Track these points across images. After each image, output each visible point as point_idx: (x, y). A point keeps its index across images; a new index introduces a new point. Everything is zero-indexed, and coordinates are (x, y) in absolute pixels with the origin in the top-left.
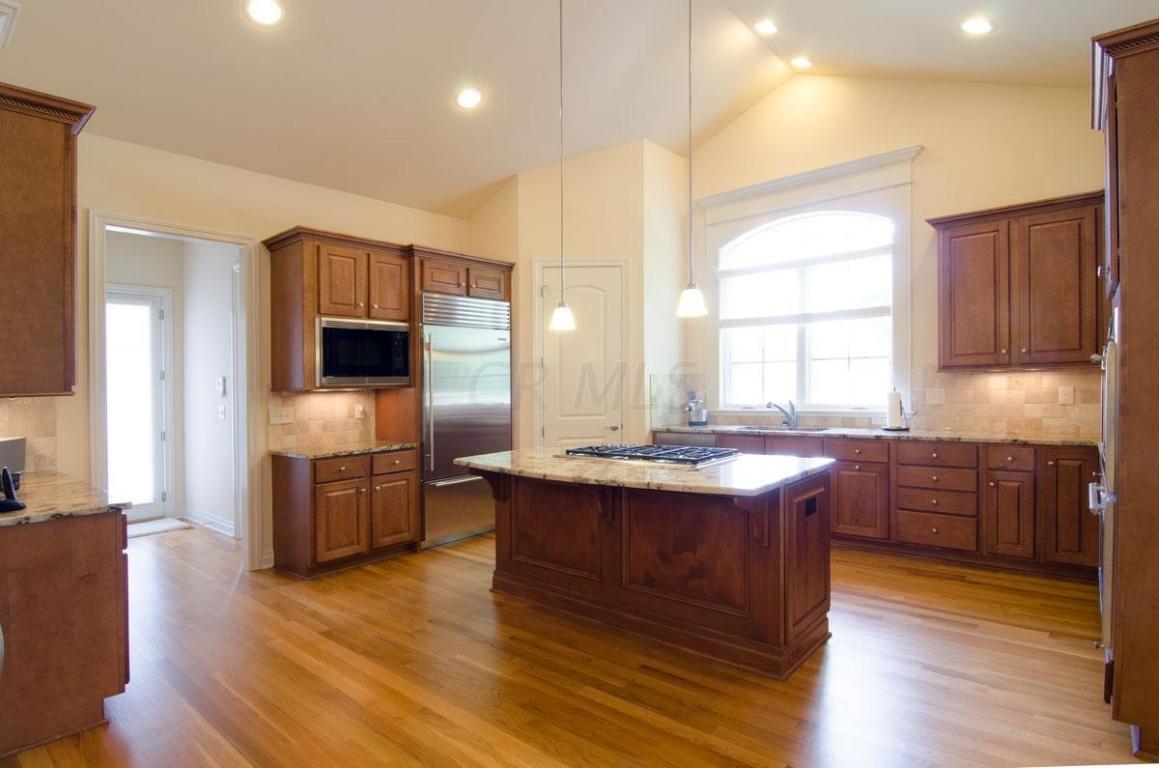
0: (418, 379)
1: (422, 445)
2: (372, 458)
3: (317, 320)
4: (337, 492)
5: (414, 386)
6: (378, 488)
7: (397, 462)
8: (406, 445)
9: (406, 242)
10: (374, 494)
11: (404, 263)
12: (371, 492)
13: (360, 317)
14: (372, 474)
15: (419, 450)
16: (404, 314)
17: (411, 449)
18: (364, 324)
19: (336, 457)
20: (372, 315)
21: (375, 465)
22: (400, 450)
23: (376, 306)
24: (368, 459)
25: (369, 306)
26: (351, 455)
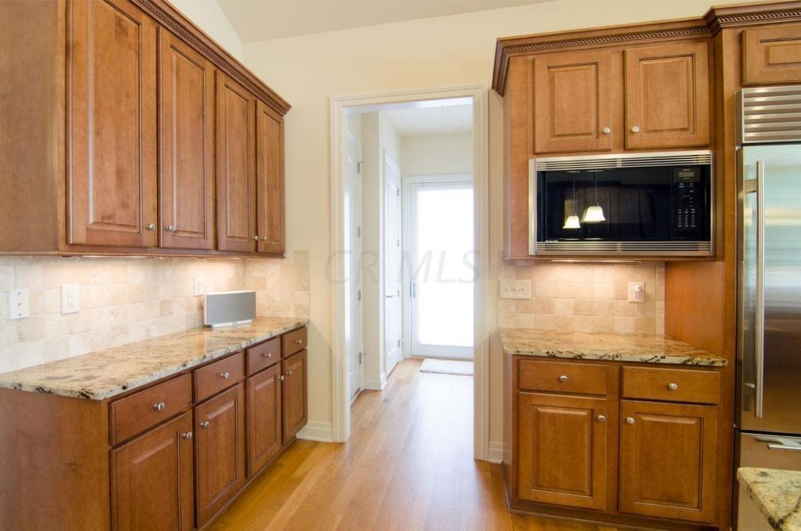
0: (730, 246)
1: (738, 363)
2: (621, 371)
3: (531, 163)
4: (553, 408)
5: (723, 258)
6: (631, 420)
7: (673, 386)
8: (698, 359)
9: (700, 12)
10: (624, 428)
11: (701, 51)
12: (621, 422)
13: (608, 151)
14: (620, 395)
15: (731, 372)
16: (703, 134)
17: (710, 367)
18: (615, 160)
19: (552, 357)
20: (630, 145)
21: (626, 382)
22: (683, 365)
23: (636, 129)
24: (616, 369)
25: (625, 131)
26: (578, 359)
